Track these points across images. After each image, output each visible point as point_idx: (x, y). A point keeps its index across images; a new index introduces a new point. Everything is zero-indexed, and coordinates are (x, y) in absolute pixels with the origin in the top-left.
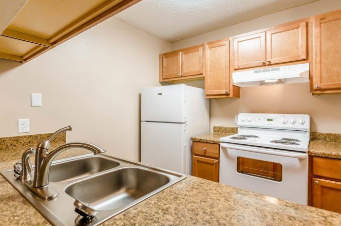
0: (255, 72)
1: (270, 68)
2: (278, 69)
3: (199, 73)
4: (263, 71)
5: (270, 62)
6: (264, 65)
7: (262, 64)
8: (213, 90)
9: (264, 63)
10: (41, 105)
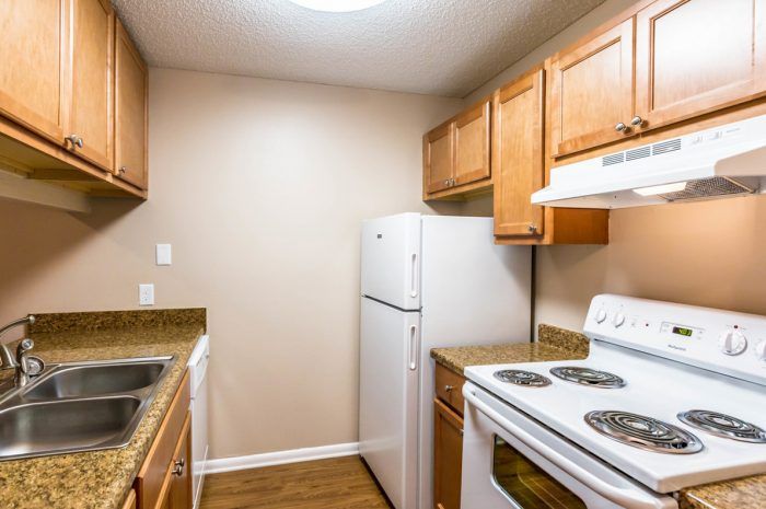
0: (607, 162)
1: (650, 143)
2: (677, 146)
3: (481, 177)
4: (631, 157)
5: (645, 124)
6: (629, 135)
7: (622, 135)
8: (510, 221)
9: (628, 130)
10: (170, 263)
